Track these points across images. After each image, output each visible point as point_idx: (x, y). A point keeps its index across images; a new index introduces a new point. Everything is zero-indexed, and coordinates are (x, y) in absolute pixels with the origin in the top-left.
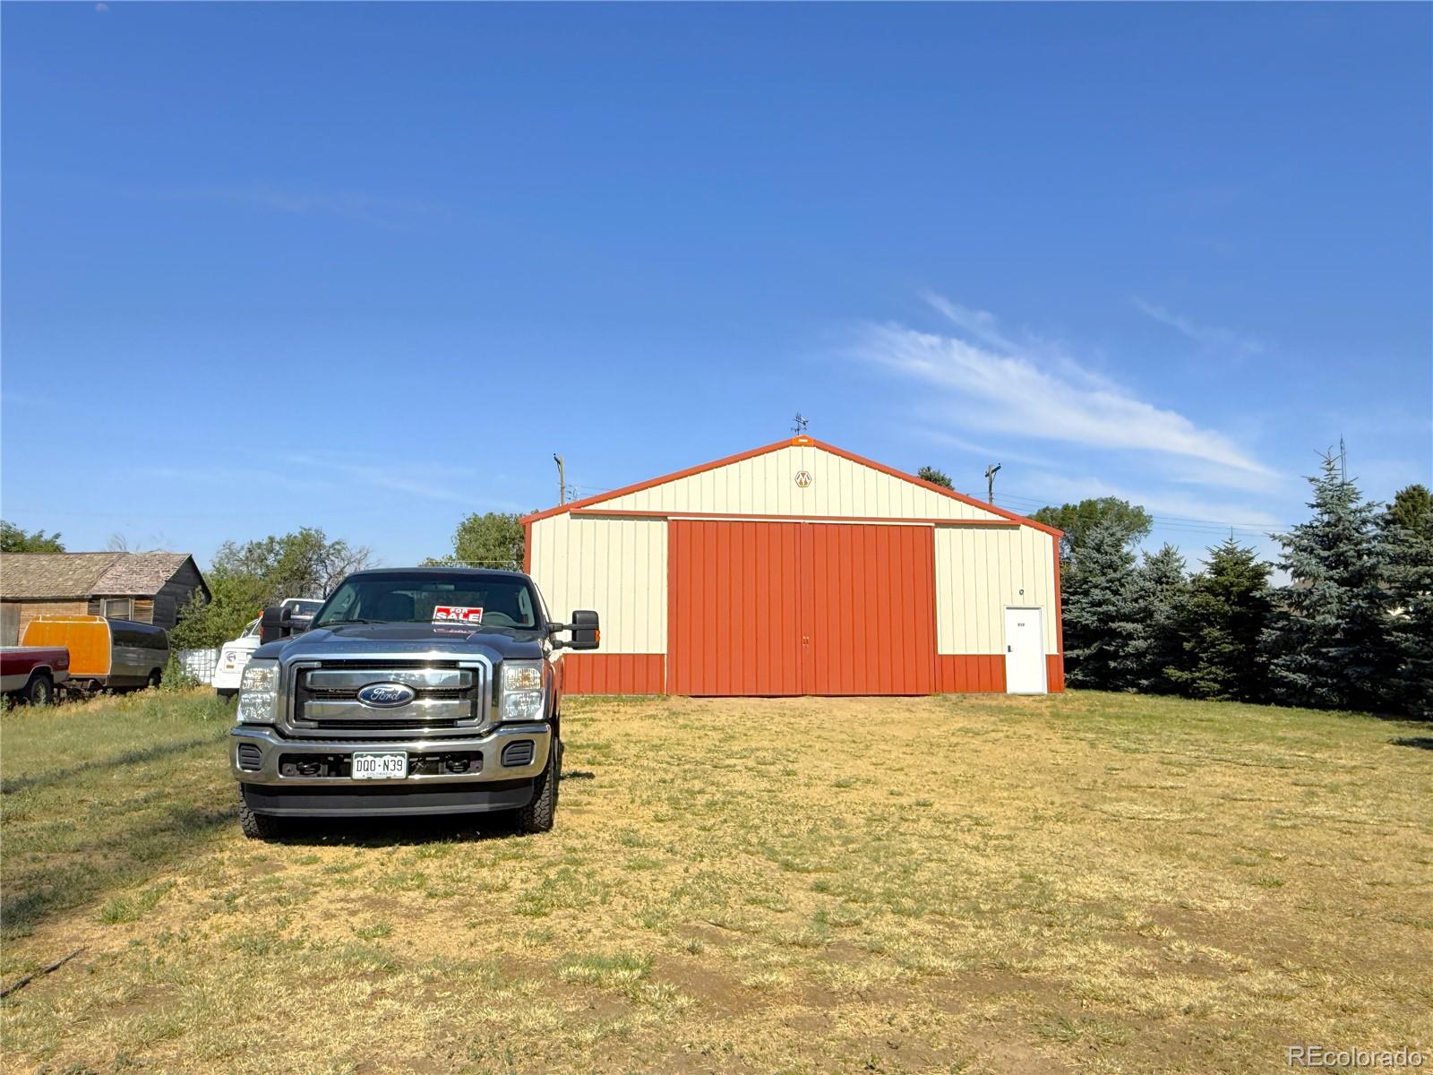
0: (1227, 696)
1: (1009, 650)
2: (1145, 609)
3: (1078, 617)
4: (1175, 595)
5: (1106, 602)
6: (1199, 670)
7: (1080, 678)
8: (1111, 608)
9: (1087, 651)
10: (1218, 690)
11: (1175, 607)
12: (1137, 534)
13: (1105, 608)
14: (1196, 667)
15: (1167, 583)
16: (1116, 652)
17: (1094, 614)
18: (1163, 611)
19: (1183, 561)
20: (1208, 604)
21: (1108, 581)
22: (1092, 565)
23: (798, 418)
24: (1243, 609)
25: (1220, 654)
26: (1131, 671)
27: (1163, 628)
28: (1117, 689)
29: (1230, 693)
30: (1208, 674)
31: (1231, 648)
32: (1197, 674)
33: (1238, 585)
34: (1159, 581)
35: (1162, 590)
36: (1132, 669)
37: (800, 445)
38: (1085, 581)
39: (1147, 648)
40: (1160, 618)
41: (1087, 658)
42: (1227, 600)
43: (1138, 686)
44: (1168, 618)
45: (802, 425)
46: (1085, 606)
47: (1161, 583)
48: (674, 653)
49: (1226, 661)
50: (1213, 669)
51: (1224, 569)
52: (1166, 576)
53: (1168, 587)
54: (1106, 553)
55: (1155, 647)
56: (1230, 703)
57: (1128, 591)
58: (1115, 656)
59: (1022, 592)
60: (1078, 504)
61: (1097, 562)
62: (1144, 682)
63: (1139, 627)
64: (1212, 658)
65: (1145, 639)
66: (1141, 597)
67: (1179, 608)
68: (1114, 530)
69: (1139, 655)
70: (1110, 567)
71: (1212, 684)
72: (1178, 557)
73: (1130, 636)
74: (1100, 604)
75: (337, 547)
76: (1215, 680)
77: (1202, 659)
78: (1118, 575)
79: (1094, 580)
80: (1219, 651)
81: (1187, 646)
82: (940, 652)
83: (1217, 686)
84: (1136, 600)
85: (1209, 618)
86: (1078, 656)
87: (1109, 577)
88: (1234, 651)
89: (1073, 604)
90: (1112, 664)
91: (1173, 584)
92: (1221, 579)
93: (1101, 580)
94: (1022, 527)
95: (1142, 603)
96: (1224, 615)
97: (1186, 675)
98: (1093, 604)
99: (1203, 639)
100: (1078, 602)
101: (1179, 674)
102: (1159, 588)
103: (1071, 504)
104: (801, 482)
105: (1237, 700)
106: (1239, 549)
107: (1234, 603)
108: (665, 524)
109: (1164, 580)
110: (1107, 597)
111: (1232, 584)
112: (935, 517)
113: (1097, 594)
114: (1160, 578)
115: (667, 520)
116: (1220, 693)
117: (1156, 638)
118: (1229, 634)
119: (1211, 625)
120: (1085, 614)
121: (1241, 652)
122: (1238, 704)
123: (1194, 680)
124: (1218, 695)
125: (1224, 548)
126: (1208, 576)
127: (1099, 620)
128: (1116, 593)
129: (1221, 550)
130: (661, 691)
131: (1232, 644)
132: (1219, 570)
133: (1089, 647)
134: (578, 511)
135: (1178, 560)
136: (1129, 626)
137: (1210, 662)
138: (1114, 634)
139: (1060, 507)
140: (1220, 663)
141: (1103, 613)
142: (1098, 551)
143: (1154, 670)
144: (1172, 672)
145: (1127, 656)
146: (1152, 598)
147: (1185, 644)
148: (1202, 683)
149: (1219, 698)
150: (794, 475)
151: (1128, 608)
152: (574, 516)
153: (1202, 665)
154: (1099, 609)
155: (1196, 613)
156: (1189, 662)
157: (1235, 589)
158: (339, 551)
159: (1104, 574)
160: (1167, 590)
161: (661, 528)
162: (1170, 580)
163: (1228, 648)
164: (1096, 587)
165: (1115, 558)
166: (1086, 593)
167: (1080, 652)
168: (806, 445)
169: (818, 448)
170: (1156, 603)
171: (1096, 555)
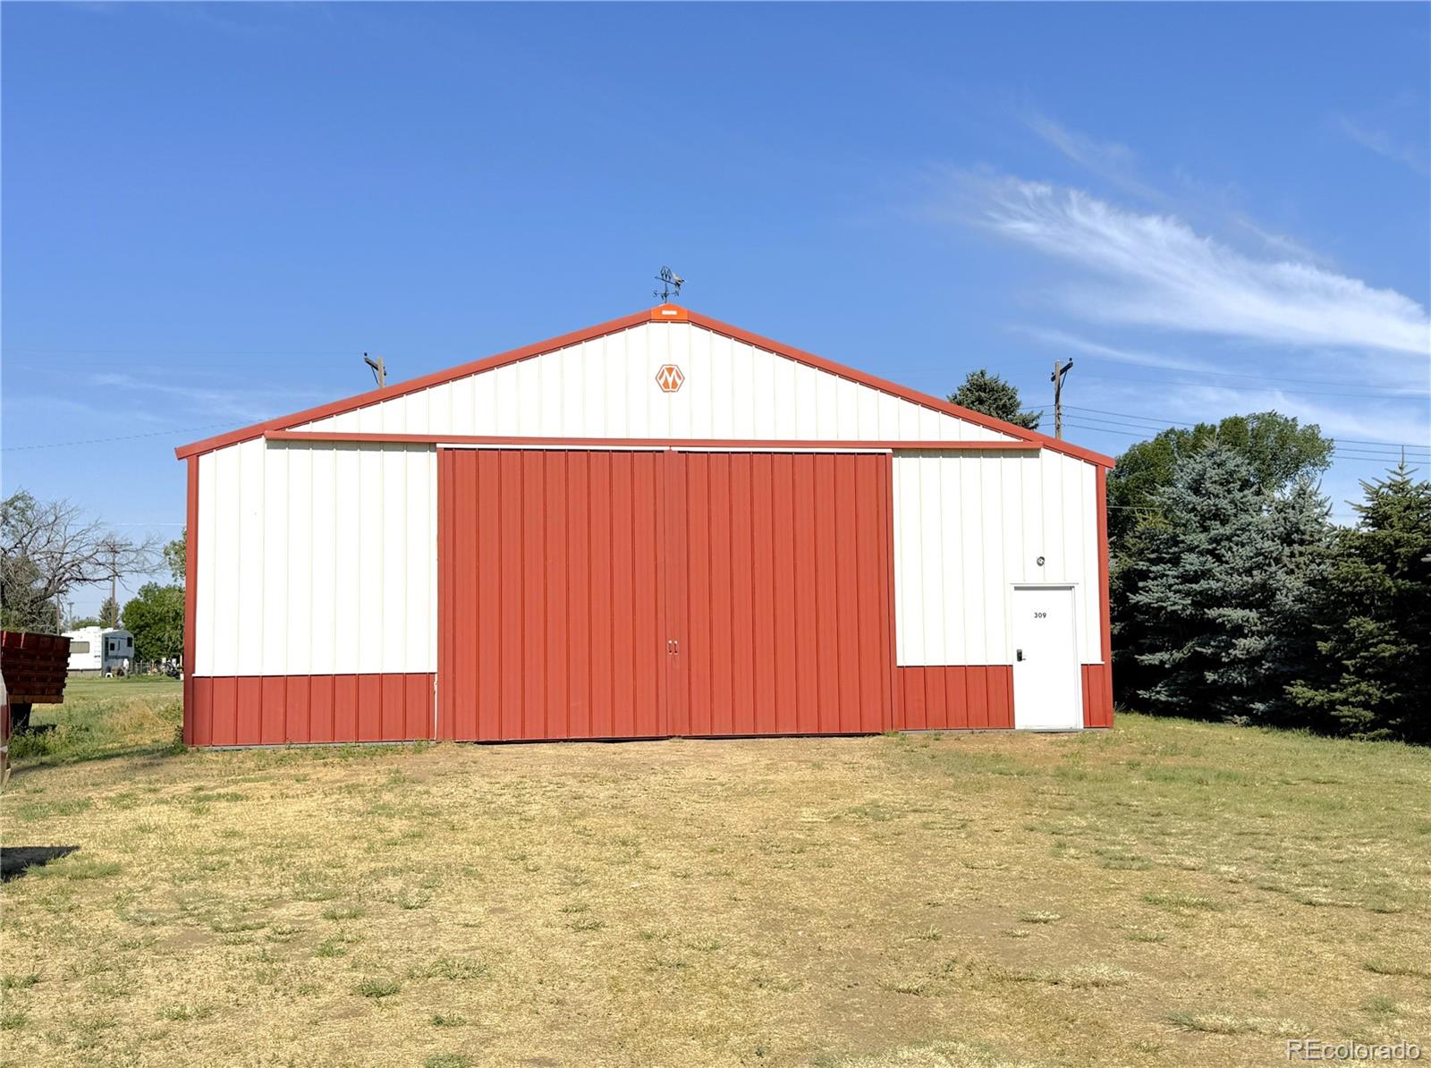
0: (1385, 731)
1: (1020, 658)
2: (1263, 587)
3: (1160, 600)
4: (1313, 561)
5: (1205, 574)
6: (1343, 687)
7: (1163, 698)
8: (1213, 584)
9: (1177, 655)
10: (1372, 721)
11: (1311, 583)
12: (1310, 468)
13: (1203, 584)
14: (1337, 682)
15: (1302, 542)
16: (1216, 656)
17: (1188, 594)
18: (1290, 587)
19: (1327, 504)
20: (1357, 575)
21: (1212, 541)
22: (1184, 515)
23: (666, 276)
24: (1417, 585)
25: (1378, 661)
26: (1238, 688)
27: (1290, 617)
28: (1216, 717)
29: (1390, 727)
30: (1358, 693)
31: (1394, 650)
32: (1337, 695)
33: (1408, 543)
34: (1287, 540)
35: (1292, 555)
36: (1240, 684)
37: (665, 320)
38: (1174, 541)
39: (1264, 651)
40: (1285, 600)
41: (1177, 666)
42: (1390, 570)
43: (1249, 712)
44: (1299, 599)
45: (672, 288)
46: (1171, 581)
47: (1291, 543)
48: (450, 669)
49: (1385, 672)
50: (1364, 686)
51: (1386, 517)
52: (1298, 531)
53: (1302, 549)
54: (1209, 494)
55: (1277, 648)
56: (1388, 744)
57: (1239, 556)
58: (1214, 663)
59: (1041, 561)
60: (1218, 423)
61: (1194, 509)
62: (1259, 706)
63: (1253, 615)
64: (1364, 666)
65: (1261, 635)
66: (1259, 566)
67: (1318, 583)
68: (1224, 457)
69: (1253, 660)
70: (1216, 517)
71: (1360, 711)
72: (1320, 498)
73: (1238, 631)
74: (1195, 578)
75: (19, 504)
76: (1366, 705)
77: (1346, 669)
78: (1227, 530)
79: (1189, 539)
80: (1375, 655)
81: (1323, 647)
82: (900, 663)
83: (1369, 715)
84: (1249, 572)
85: (1359, 602)
86: (1162, 662)
87: (1213, 533)
88: (1399, 654)
89: (1155, 579)
90: (1210, 677)
91: (1311, 543)
92: (1382, 534)
93: (1200, 539)
94: (1044, 452)
95: (1258, 576)
96: (1384, 594)
97: (1320, 696)
98: (1187, 578)
99: (1349, 636)
100: (1163, 576)
101: (1310, 693)
102: (1287, 551)
103: (1208, 424)
104: (666, 384)
105: (1398, 740)
106: (1414, 484)
107: (1403, 576)
108: (434, 455)
109: (1295, 536)
110: (1208, 566)
111: (1398, 543)
112: (895, 439)
113: (1191, 562)
114: (1289, 534)
115: (435, 449)
116: (1374, 725)
117: (1279, 635)
118: (1393, 627)
119: (1365, 612)
120: (1170, 594)
121: (1410, 656)
122: (1400, 745)
123: (1332, 704)
124: (1372, 729)
125: (1388, 482)
126: (1364, 530)
127: (1194, 603)
128: (1219, 559)
129: (1383, 485)
130: (428, 735)
131: (1394, 643)
132: (1378, 518)
133: (1179, 648)
134: (279, 434)
135: (1320, 504)
136: (1237, 614)
137: (1360, 673)
138: (1214, 628)
139: (1191, 429)
140: (1375, 677)
141: (1201, 593)
142: (1197, 491)
143: (1270, 687)
144: (1300, 692)
145: (1235, 662)
146: (1274, 568)
147: (1319, 643)
148: (1345, 710)
149: (1372, 734)
150: (655, 370)
151: (1237, 583)
152: (274, 443)
153: (1346, 678)
154: (1194, 586)
155: (1340, 592)
156: (1324, 674)
157: (1402, 550)
158: (23, 511)
159: (1206, 529)
160: (1301, 554)
161: (426, 463)
162: (1307, 537)
163: (1389, 650)
164: (1191, 549)
165: (1224, 503)
166: (1175, 561)
167: (1165, 656)
168: (674, 320)
169: (695, 324)
170: (1281, 575)
171: (1192, 498)
